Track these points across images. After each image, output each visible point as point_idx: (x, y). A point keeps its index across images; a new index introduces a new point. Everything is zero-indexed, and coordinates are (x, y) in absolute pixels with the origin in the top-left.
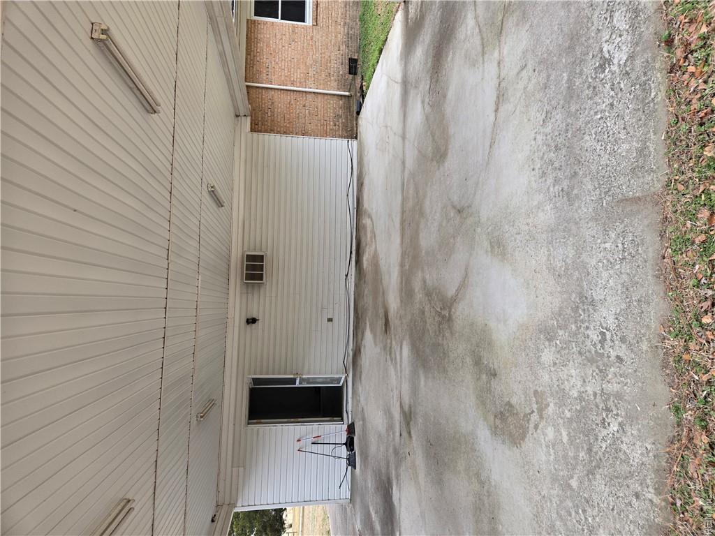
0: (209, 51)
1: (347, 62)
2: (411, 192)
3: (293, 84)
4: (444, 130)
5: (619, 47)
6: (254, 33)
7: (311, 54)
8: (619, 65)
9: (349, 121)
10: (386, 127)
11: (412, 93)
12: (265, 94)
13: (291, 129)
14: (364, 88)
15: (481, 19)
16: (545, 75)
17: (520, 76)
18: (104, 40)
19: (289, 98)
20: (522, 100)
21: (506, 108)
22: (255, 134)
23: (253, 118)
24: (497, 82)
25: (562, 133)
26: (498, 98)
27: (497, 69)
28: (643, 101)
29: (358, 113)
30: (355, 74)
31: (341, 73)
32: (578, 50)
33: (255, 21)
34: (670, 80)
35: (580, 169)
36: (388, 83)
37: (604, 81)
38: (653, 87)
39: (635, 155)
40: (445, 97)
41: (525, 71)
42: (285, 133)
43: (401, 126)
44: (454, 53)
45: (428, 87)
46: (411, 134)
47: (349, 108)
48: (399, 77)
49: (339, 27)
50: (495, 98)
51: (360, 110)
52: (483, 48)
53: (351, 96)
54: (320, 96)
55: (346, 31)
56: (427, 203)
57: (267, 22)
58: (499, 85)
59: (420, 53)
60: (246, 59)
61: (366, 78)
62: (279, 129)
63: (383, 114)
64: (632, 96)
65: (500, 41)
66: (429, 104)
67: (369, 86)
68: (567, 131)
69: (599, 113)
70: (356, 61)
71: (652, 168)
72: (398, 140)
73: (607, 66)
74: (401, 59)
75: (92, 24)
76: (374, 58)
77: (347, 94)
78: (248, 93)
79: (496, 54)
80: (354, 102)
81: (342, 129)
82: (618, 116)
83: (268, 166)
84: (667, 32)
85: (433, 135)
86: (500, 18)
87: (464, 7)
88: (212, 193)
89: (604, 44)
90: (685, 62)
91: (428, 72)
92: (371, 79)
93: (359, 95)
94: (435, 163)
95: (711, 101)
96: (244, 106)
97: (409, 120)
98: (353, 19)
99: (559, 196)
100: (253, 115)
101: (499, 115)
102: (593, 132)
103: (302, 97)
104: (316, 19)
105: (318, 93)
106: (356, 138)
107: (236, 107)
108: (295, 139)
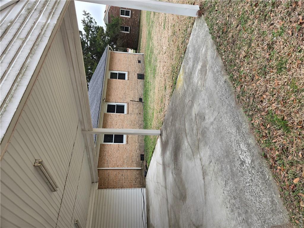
0: (84, 159)
1: (140, 156)
2: (172, 215)
3: (118, 167)
4: (183, 186)
5: (246, 157)
6: (103, 149)
7: (125, 154)
8: (249, 164)
9: (141, 180)
10: (158, 183)
11: (167, 169)
12: (106, 172)
13: (116, 186)
14: (147, 166)
15: (190, 143)
16: (220, 165)
17: (210, 165)
18: (39, 166)
19: (116, 172)
20: (213, 175)
21: (208, 178)
22: (100, 190)
23: (100, 183)
24: (201, 167)
25: (235, 191)
26: (203, 173)
27: (200, 161)
28: (264, 179)
29: (145, 176)
30: (143, 160)
31: (137, 160)
32: (231, 157)
33: (103, 144)
34: (272, 172)
35: (248, 209)
36: (157, 164)
37: (245, 170)
38: (266, 174)
39: (270, 204)
40: (181, 171)
41: (211, 163)
42: (113, 188)
43: (164, 183)
44: (182, 155)
45: (174, 167)
46: (169, 187)
47: (141, 174)
48: (161, 162)
49: (136, 143)
50: (202, 173)
51: (146, 174)
52: (193, 153)
53: (142, 169)
54: (129, 170)
55: (139, 145)
56: (181, 222)
57: (108, 144)
58: (203, 168)
59: (168, 153)
60: (99, 159)
61: (148, 162)
62: (111, 187)
63: (156, 177)
64: (259, 177)
65: (199, 151)
66: (175, 174)
67: (149, 165)
68: (236, 190)
69: (248, 183)
70: (143, 155)
71: (281, 211)
72: (163, 189)
73: (244, 164)
74: (161, 155)
75: (36, 160)
76: (151, 154)
77: (140, 168)
78: (98, 172)
79: (198, 156)
80: (143, 172)
81: (139, 183)
82: (256, 185)
83: (105, 205)
84: (263, 153)
85: (179, 188)
86: (197, 143)
87: (183, 138)
88: (76, 224)
89: (240, 155)
90: (275, 165)
91: (173, 161)
92: (150, 162)
93: (145, 168)
94: (181, 201)
95: (293, 181)
96: (96, 178)
97: (167, 180)
98: (141, 140)
99: (243, 222)
100: (100, 181)
101: (205, 180)
102: (248, 191)
103: (121, 171)
104: (127, 142)
105: (128, 169)
106: (145, 187)
107: (92, 179)
108: (118, 190)
